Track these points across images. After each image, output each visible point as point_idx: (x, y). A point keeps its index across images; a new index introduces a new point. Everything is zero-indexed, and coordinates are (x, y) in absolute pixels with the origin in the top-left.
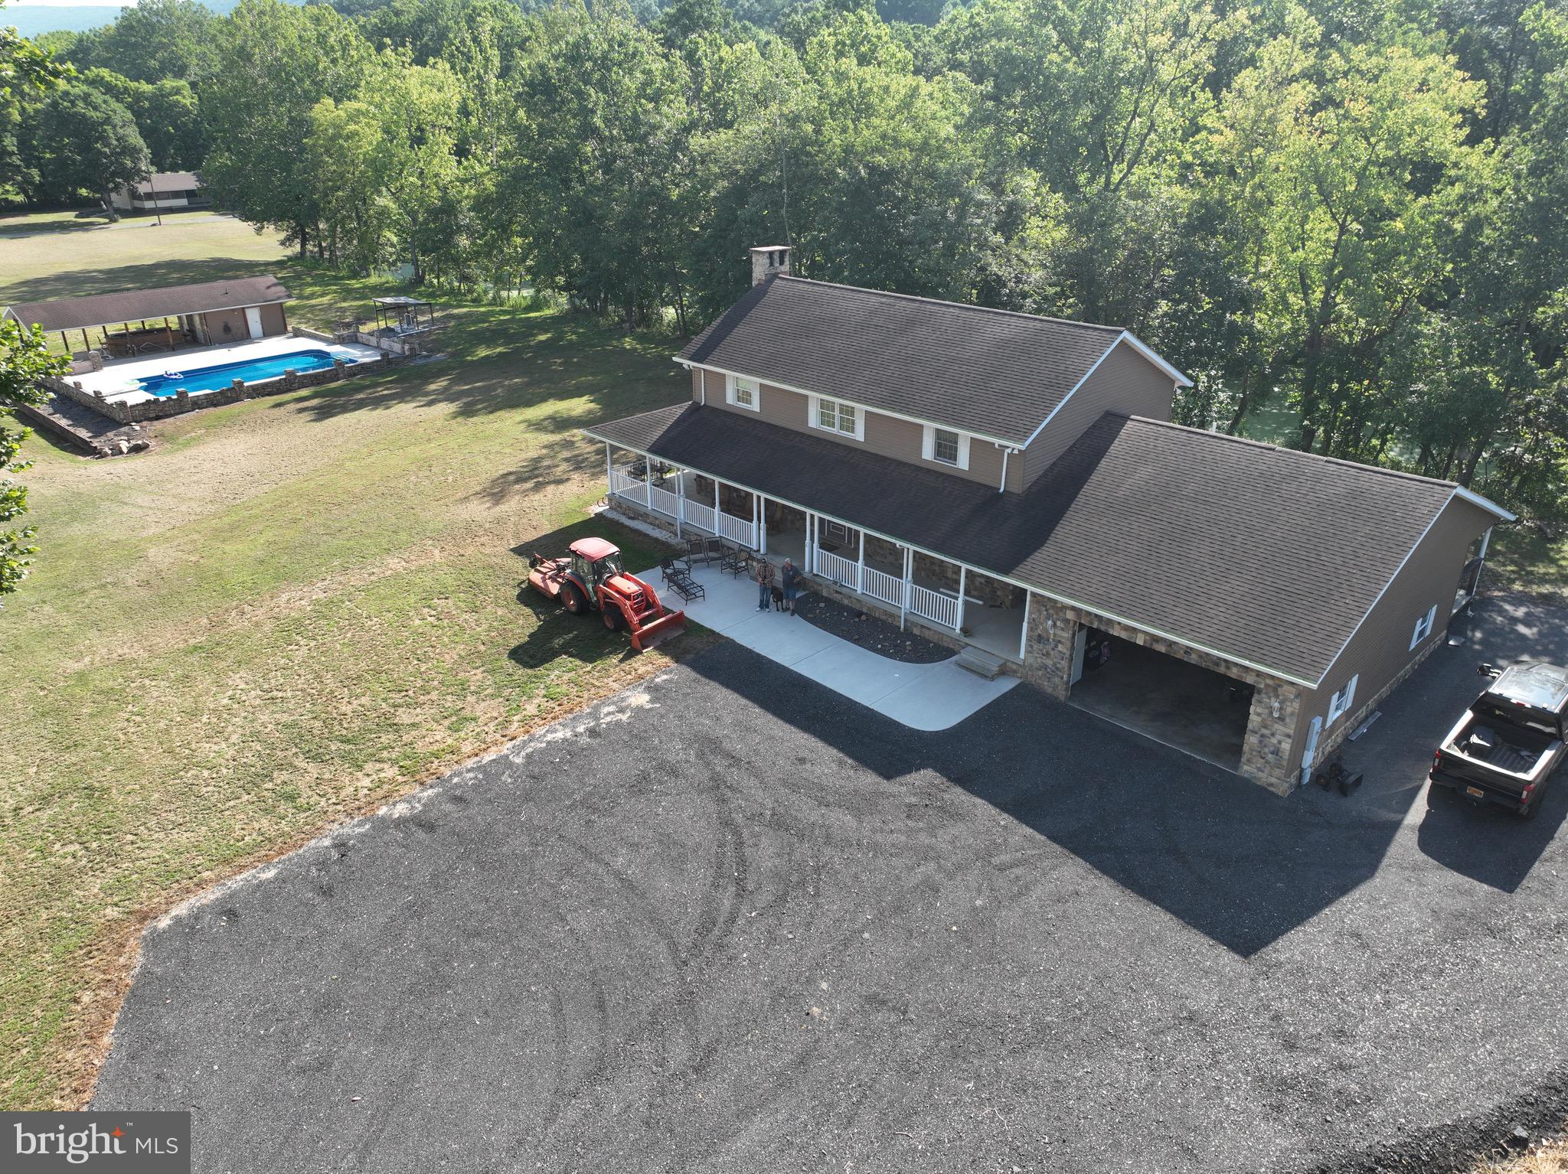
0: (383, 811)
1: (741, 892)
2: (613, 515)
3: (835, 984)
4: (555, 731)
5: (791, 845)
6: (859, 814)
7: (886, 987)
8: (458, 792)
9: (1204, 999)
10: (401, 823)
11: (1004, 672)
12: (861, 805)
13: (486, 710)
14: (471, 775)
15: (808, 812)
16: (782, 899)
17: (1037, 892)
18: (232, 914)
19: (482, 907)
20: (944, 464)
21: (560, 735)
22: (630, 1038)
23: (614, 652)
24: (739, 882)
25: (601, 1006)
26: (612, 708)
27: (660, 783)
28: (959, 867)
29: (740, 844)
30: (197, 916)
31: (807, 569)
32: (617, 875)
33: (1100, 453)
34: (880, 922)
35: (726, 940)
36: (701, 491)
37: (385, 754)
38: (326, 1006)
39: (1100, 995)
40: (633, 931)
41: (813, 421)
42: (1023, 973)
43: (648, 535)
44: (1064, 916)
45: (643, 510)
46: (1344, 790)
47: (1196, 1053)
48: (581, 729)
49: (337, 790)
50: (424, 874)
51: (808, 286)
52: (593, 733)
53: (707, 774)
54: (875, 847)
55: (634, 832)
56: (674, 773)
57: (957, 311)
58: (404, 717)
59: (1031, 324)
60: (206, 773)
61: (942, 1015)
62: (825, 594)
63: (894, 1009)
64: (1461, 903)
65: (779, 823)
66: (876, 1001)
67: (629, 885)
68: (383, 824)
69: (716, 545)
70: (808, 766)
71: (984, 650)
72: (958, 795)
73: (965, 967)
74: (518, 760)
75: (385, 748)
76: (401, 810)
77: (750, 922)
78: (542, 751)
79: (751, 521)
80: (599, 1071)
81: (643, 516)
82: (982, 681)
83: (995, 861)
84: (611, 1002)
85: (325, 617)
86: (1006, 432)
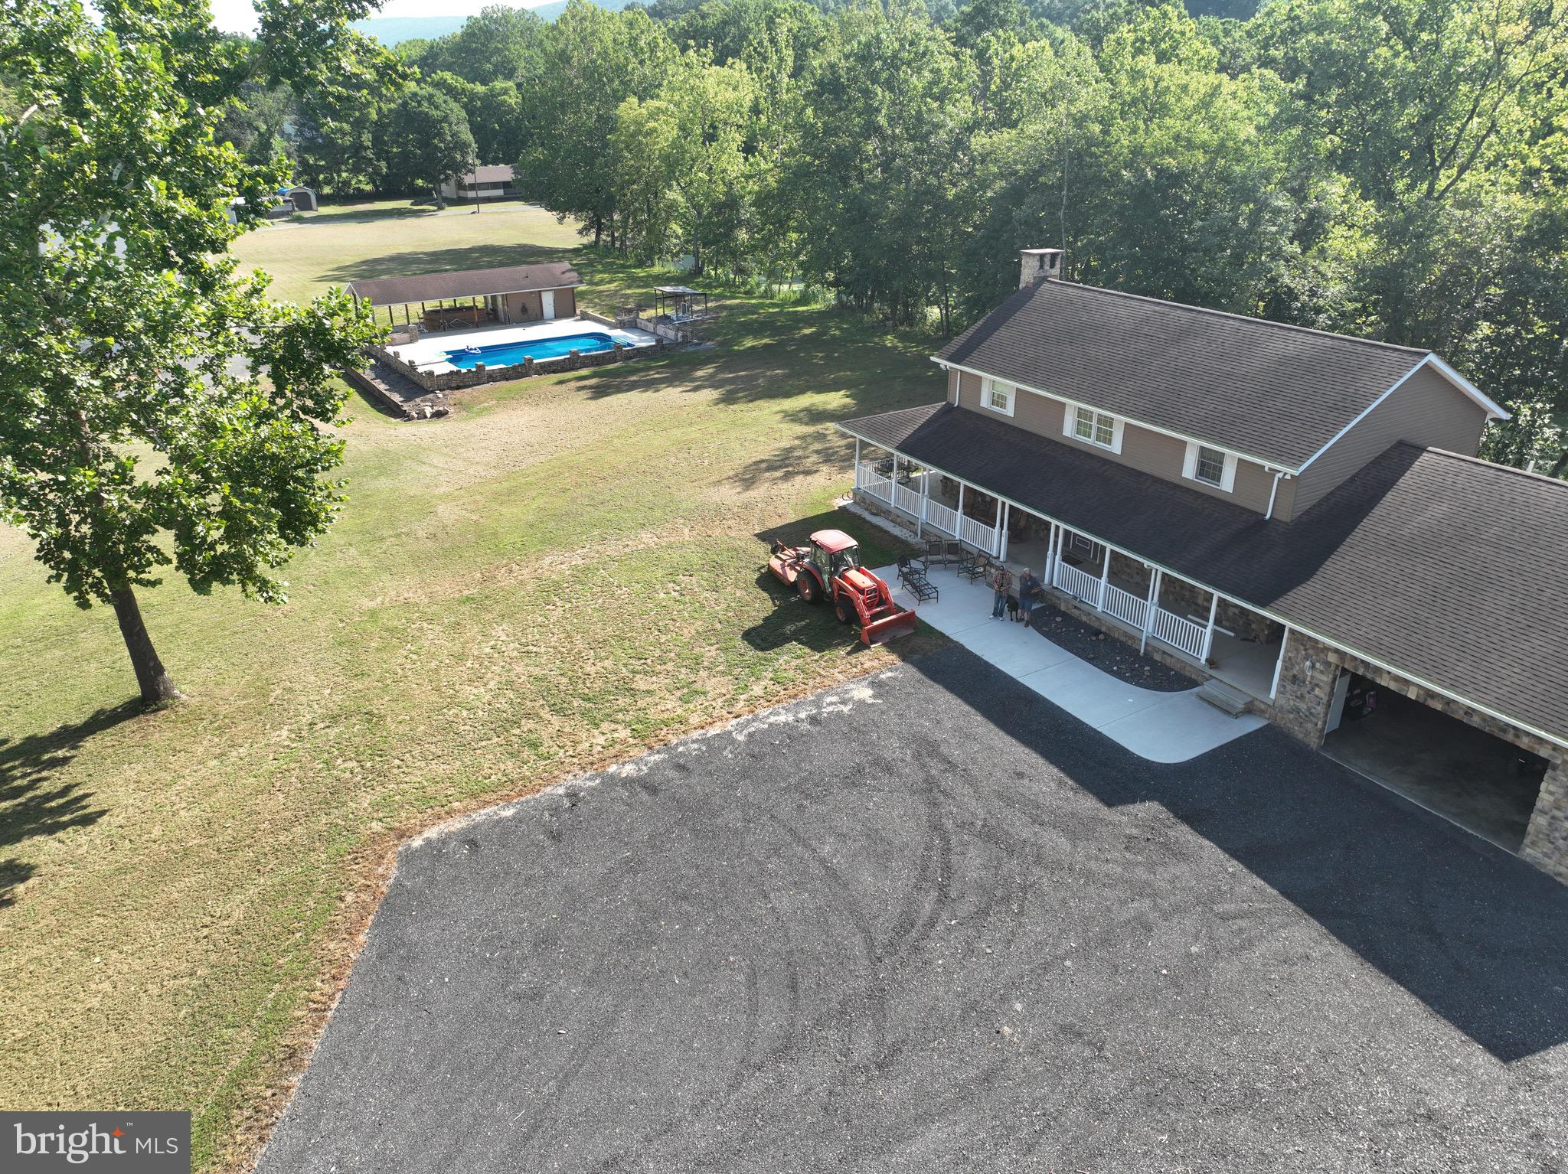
0: (613, 769)
1: (943, 899)
2: (858, 510)
3: (1029, 1007)
4: (778, 714)
5: (999, 859)
6: (1073, 837)
7: (1084, 1019)
8: (682, 761)
10: (627, 782)
11: (1249, 710)
12: (1076, 829)
13: (716, 686)
14: (696, 746)
15: (1020, 827)
16: (984, 912)
17: (1262, 948)
18: (473, 844)
19: (693, 872)
20: (1205, 483)
21: (782, 718)
22: (818, 1022)
23: (843, 644)
24: (942, 888)
25: (793, 987)
26: (835, 699)
27: (874, 778)
28: (1177, 909)
29: (947, 850)
30: (444, 841)
31: (1047, 580)
32: (823, 861)
34: (1083, 952)
35: (923, 944)
37: (620, 716)
38: (545, 941)
39: (1322, 1071)
40: (833, 919)
41: (1069, 430)
42: (1235, 1031)
43: (887, 532)
44: (1290, 979)
45: (885, 506)
48: (803, 715)
49: (575, 743)
50: (643, 834)
51: (1076, 292)
52: (814, 720)
53: (922, 776)
54: (1089, 876)
55: (844, 823)
56: (889, 770)
57: (1237, 324)
58: (641, 683)
59: (1320, 341)
60: (465, 713)
61: (1140, 1059)
62: (1063, 608)
63: (1090, 1043)
65: (990, 835)
66: (1071, 1032)
67: (833, 874)
68: (611, 781)
69: (955, 548)
70: (1026, 781)
71: (1231, 685)
72: (1184, 834)
73: (1173, 1014)
74: (741, 738)
75: (621, 711)
76: (629, 770)
77: (949, 930)
78: (763, 732)
79: (993, 527)
80: (785, 1049)
81: (885, 513)
82: (1225, 717)
83: (1218, 908)
84: (805, 984)
85: (581, 582)
86: (1279, 455)
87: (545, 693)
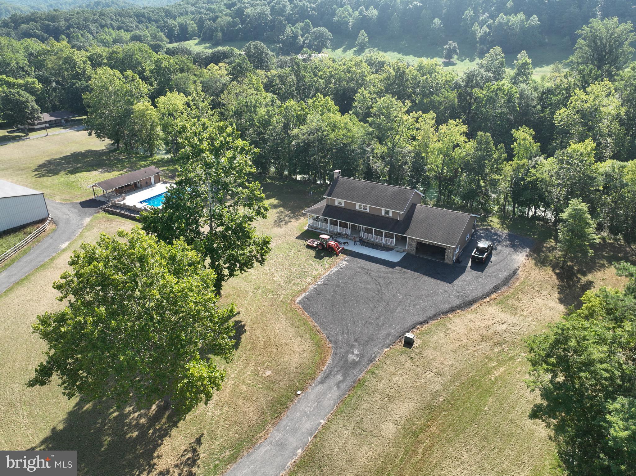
0: (316, 283)
1: (381, 286)
2: (311, 229)
3: (400, 294)
4: (334, 269)
5: (384, 280)
8: (327, 280)
9: (447, 289)
10: (321, 285)
11: (404, 251)
12: (392, 273)
13: (319, 267)
14: (326, 277)
15: (384, 275)
16: (387, 286)
17: (422, 280)
18: (307, 299)
20: (387, 215)
21: (336, 269)
22: (377, 303)
23: (334, 255)
24: (379, 285)
25: (371, 301)
26: (341, 264)
27: (358, 274)
28: (409, 279)
29: (376, 280)
30: (302, 299)
32: (361, 286)
33: (414, 211)
34: (402, 287)
35: (382, 292)
36: (334, 223)
38: (333, 306)
39: (434, 291)
40: (369, 292)
41: (357, 208)
42: (423, 290)
43: (321, 233)
44: (427, 283)
45: (318, 227)
46: (460, 263)
47: (447, 295)
48: (339, 268)
49: (306, 282)
50: (332, 290)
51: (346, 179)
52: (341, 268)
53: (365, 272)
54: (396, 278)
55: (359, 281)
56: (359, 272)
58: (305, 270)
60: (280, 282)
61: (415, 295)
62: (366, 241)
63: (409, 295)
64: (477, 275)
65: (380, 277)
66: (406, 295)
67: (364, 288)
68: (318, 285)
69: (339, 234)
70: (381, 269)
71: (400, 248)
72: (405, 270)
73: (416, 290)
74: (332, 274)
75: (307, 275)
76: (319, 283)
77: (384, 289)
78: (335, 272)
79: (347, 228)
80: (375, 307)
81: (319, 229)
82: (401, 253)
83: (414, 278)
86: (400, 210)
87: (290, 275)
